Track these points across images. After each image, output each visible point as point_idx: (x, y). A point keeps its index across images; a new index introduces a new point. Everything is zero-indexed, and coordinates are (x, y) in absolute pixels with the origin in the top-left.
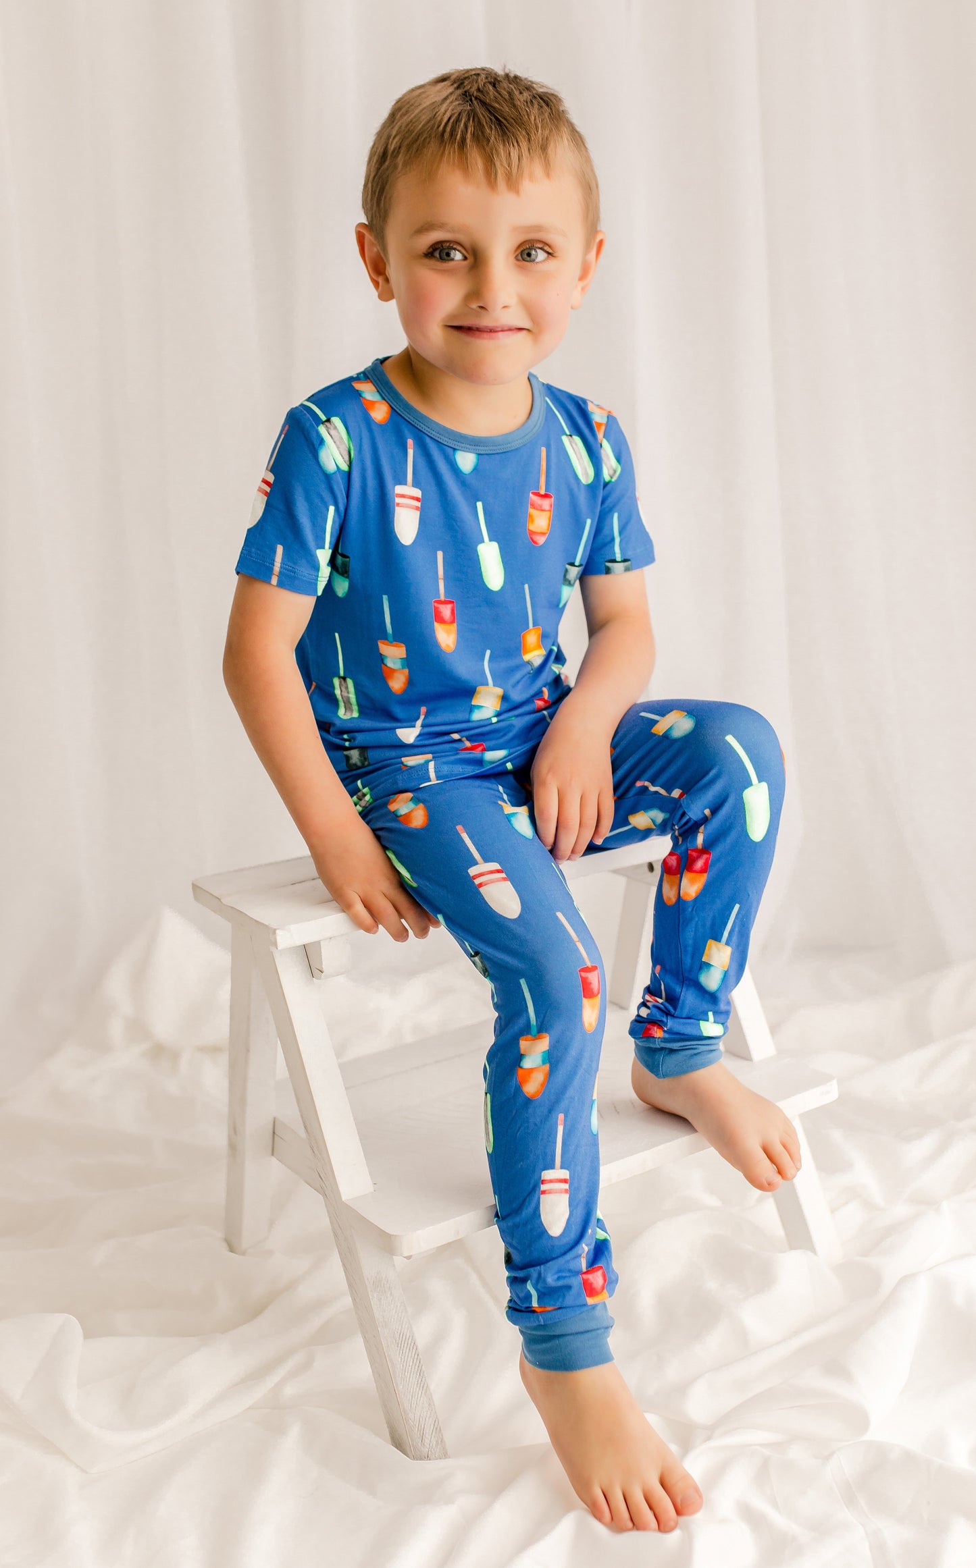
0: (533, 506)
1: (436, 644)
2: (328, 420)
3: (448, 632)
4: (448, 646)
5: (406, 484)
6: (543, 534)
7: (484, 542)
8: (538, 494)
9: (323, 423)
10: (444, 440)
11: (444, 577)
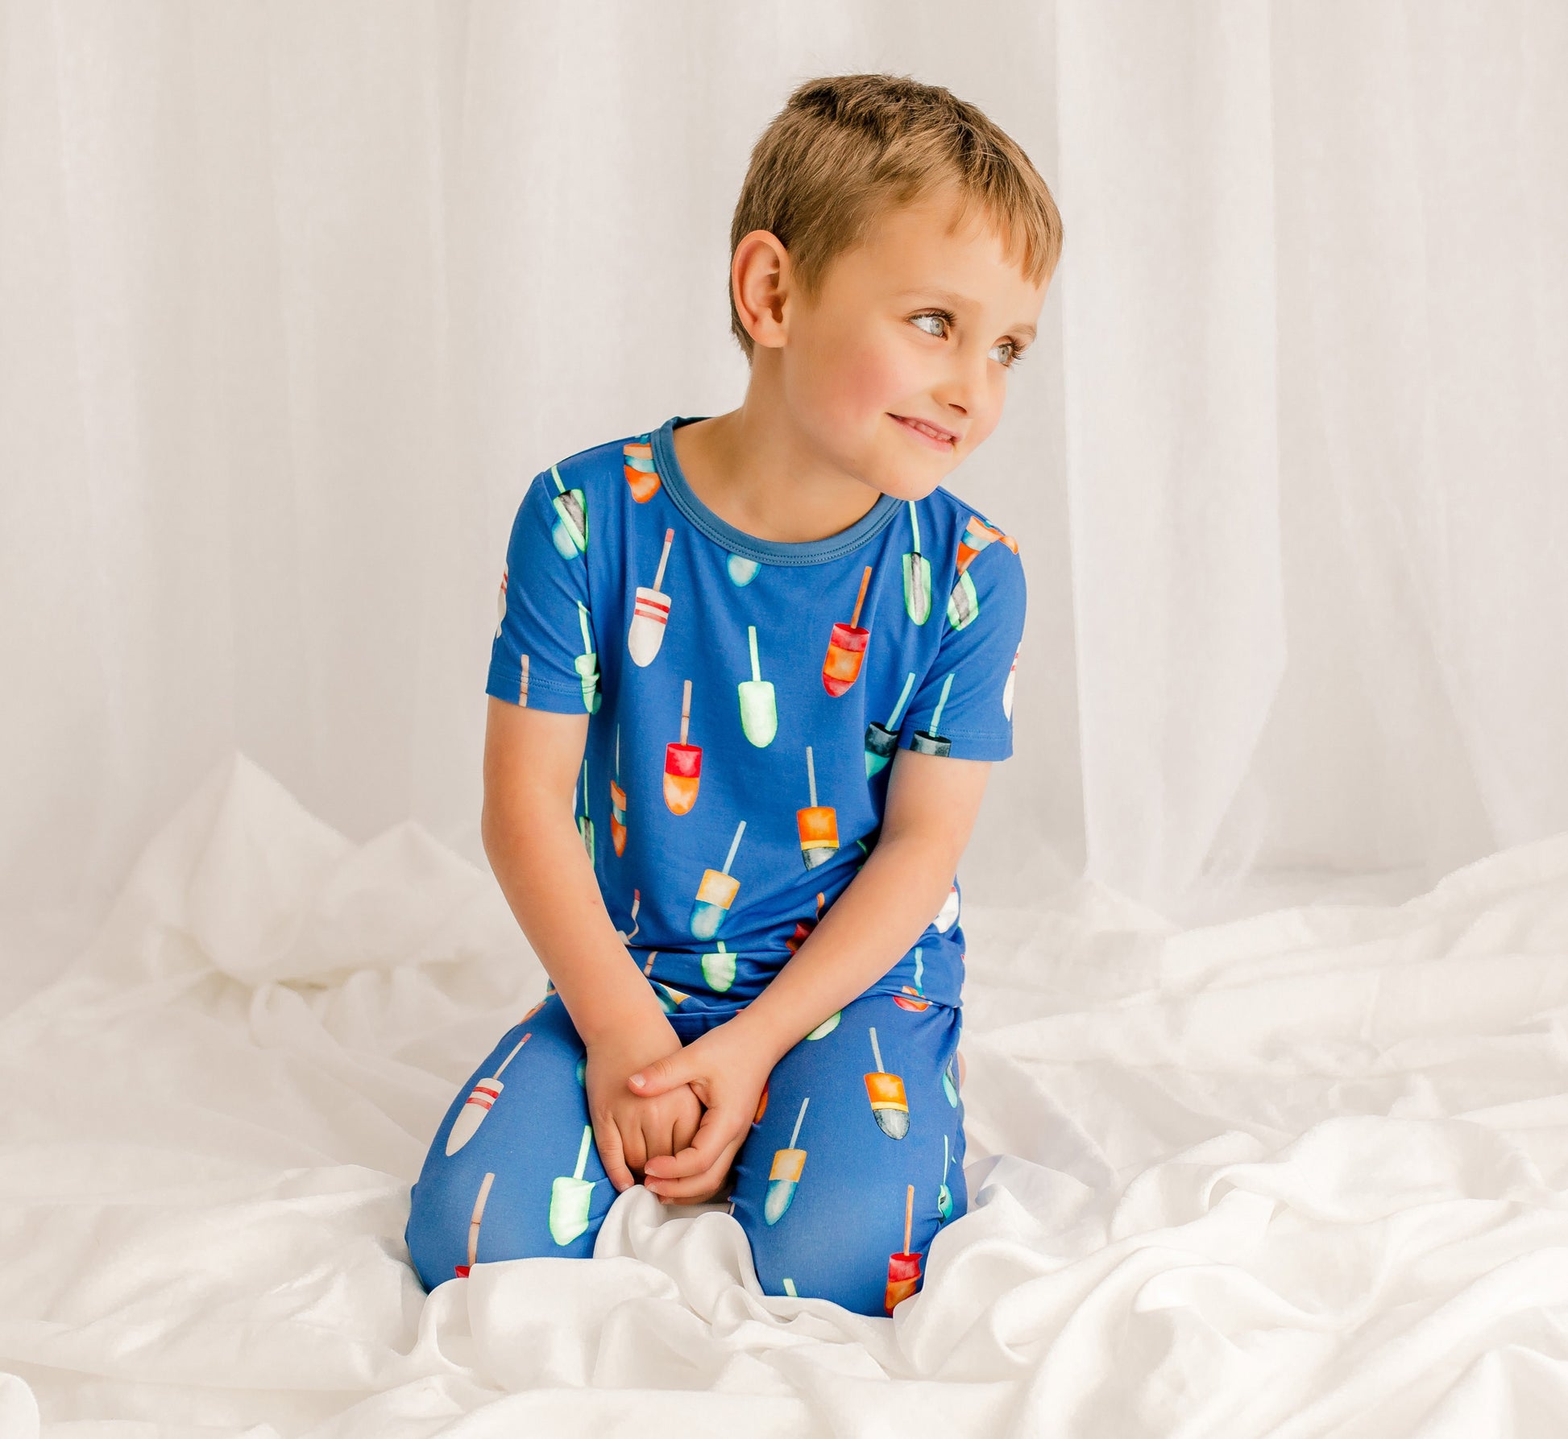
0: (837, 642)
1: (662, 801)
2: (568, 493)
3: (684, 789)
4: (679, 806)
5: (651, 587)
6: (845, 682)
7: (751, 680)
8: (846, 628)
9: (560, 495)
10: (715, 537)
11: (690, 714)
